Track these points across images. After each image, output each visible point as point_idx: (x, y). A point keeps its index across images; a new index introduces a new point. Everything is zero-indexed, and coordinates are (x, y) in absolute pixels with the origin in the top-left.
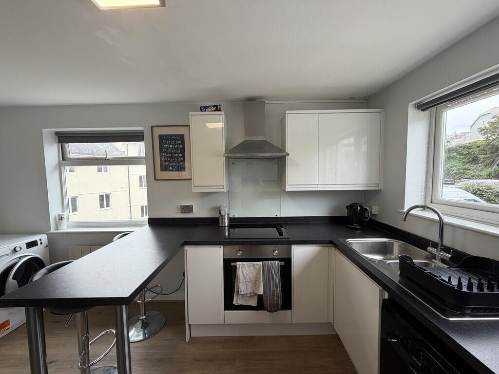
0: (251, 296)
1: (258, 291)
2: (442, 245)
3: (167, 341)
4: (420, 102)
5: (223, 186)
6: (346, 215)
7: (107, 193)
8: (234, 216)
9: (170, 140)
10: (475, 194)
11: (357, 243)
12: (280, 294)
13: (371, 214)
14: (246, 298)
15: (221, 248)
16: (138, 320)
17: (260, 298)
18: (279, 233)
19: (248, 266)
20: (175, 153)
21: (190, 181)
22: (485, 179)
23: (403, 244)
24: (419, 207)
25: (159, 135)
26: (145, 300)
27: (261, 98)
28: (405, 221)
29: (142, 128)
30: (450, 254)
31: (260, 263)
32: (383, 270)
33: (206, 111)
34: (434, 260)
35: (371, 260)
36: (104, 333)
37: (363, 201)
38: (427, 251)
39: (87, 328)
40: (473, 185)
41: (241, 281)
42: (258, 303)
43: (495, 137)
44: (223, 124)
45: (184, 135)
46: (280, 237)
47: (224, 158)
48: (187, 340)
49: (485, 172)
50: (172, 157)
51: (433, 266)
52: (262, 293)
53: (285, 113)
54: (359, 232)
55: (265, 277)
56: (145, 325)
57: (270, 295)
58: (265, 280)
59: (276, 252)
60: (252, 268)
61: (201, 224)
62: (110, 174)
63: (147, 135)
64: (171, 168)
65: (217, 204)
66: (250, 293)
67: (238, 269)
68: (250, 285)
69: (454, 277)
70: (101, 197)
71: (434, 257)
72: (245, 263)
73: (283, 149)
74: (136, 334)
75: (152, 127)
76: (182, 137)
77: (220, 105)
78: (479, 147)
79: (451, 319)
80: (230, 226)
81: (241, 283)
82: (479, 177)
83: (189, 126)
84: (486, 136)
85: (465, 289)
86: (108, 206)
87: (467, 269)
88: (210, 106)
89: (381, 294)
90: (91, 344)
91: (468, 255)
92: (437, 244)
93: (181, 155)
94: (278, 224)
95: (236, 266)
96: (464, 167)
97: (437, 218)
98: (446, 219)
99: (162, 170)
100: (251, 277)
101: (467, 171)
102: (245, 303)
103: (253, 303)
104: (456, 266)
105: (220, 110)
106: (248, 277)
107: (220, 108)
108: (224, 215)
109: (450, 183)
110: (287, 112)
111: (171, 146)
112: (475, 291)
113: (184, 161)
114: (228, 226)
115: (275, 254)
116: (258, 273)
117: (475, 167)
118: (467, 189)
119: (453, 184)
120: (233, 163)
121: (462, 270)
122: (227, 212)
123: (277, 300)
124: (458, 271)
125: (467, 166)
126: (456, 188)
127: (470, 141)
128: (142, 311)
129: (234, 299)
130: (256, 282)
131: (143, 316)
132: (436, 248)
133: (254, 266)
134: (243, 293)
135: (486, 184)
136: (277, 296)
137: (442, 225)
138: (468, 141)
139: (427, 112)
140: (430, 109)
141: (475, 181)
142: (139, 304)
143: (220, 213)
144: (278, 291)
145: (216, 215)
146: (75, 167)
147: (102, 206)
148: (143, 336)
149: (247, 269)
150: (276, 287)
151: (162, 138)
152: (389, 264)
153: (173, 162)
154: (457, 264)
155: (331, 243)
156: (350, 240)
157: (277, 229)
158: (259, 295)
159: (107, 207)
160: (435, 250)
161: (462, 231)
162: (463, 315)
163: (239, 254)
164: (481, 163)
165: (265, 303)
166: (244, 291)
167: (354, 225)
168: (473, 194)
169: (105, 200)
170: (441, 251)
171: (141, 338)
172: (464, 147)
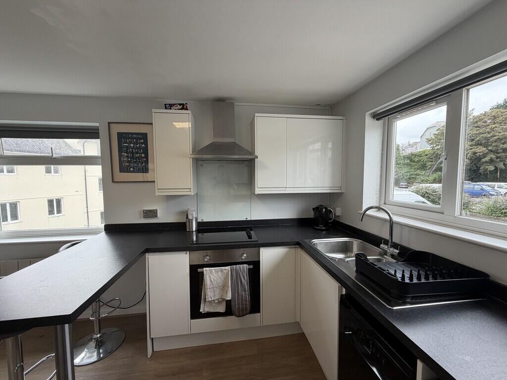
0: (219, 302)
1: (227, 296)
2: (392, 243)
3: (126, 359)
4: (375, 112)
5: (190, 189)
6: (312, 216)
7: (57, 198)
8: (202, 220)
9: (131, 138)
10: (423, 196)
11: (322, 244)
12: (248, 298)
13: (335, 215)
14: (214, 305)
15: (186, 254)
16: (91, 339)
17: (228, 303)
18: (248, 236)
19: (215, 271)
20: (137, 153)
21: (152, 184)
22: (432, 183)
23: (361, 242)
24: (374, 208)
25: (118, 133)
26: (99, 316)
27: (230, 99)
28: (362, 221)
29: (97, 124)
30: (397, 249)
31: (228, 268)
32: (342, 267)
33: (171, 109)
34: (385, 256)
35: (332, 258)
36: (44, 359)
37: (328, 204)
38: (380, 248)
39: (20, 356)
40: (422, 189)
41: (208, 288)
42: (226, 309)
43: (439, 147)
44: (190, 123)
45: (147, 133)
46: (250, 240)
47: (191, 159)
48: (149, 355)
49: (431, 178)
50: (133, 157)
51: (384, 261)
52: (230, 299)
53: (255, 116)
54: (324, 232)
55: (234, 282)
56: (100, 344)
57: (238, 299)
58: (234, 284)
59: (245, 255)
60: (220, 274)
61: (166, 229)
62: (62, 175)
63: (103, 132)
64: (132, 169)
65: (184, 208)
66: (218, 299)
67: (205, 276)
68: (217, 291)
69: (400, 270)
70: (50, 202)
71: (385, 253)
72: (212, 268)
73: (252, 152)
74: (88, 355)
75: (109, 123)
76: (144, 136)
77: (186, 104)
78: (426, 155)
79: (395, 308)
80: (199, 231)
81: (209, 290)
82: (427, 181)
83: (152, 124)
84: (432, 146)
85: (407, 281)
86: (59, 211)
87: (410, 263)
88: (175, 104)
89: (340, 290)
90: (26, 374)
91: (412, 249)
92: (388, 241)
93: (143, 155)
94: (248, 228)
95: (203, 272)
96: (415, 173)
97: (387, 217)
98: (395, 219)
99: (121, 171)
100: (218, 282)
101: (418, 177)
102: (212, 310)
103: (222, 309)
104: (403, 260)
105: (187, 109)
106: (215, 283)
107: (186, 107)
108: (192, 220)
109: (405, 187)
110: (256, 115)
111: (132, 145)
112: (415, 281)
113: (147, 162)
114: (196, 231)
115: (243, 258)
116: (226, 278)
117: (424, 172)
118: (417, 192)
119: (407, 188)
120: (202, 165)
121: (407, 264)
122: (194, 216)
123: (246, 304)
124: (403, 264)
125: (418, 172)
126: (409, 191)
127: (421, 150)
128: (96, 328)
129: (201, 307)
130: (224, 288)
131: (97, 335)
132: (387, 245)
133: (222, 271)
134: (210, 300)
135: (431, 188)
136: (246, 300)
137: (391, 223)
138: (419, 149)
139: (381, 122)
140: (383, 119)
141: (424, 185)
142: (92, 321)
143: (187, 218)
144: (246, 295)
145: (183, 220)
146: (15, 167)
147: (51, 212)
148: (97, 356)
149: (215, 275)
150: (245, 291)
151: (121, 136)
152: (347, 261)
153: (135, 162)
154: (403, 258)
155: (298, 244)
156: (315, 241)
157: (246, 232)
158: (227, 301)
159: (57, 213)
160: (386, 247)
161: (407, 228)
162: (404, 303)
163: (206, 260)
164: (429, 169)
165: (233, 308)
166: (211, 298)
167: (320, 226)
168: (422, 196)
169: (55, 206)
170: (391, 247)
171: (94, 358)
172: (416, 155)
